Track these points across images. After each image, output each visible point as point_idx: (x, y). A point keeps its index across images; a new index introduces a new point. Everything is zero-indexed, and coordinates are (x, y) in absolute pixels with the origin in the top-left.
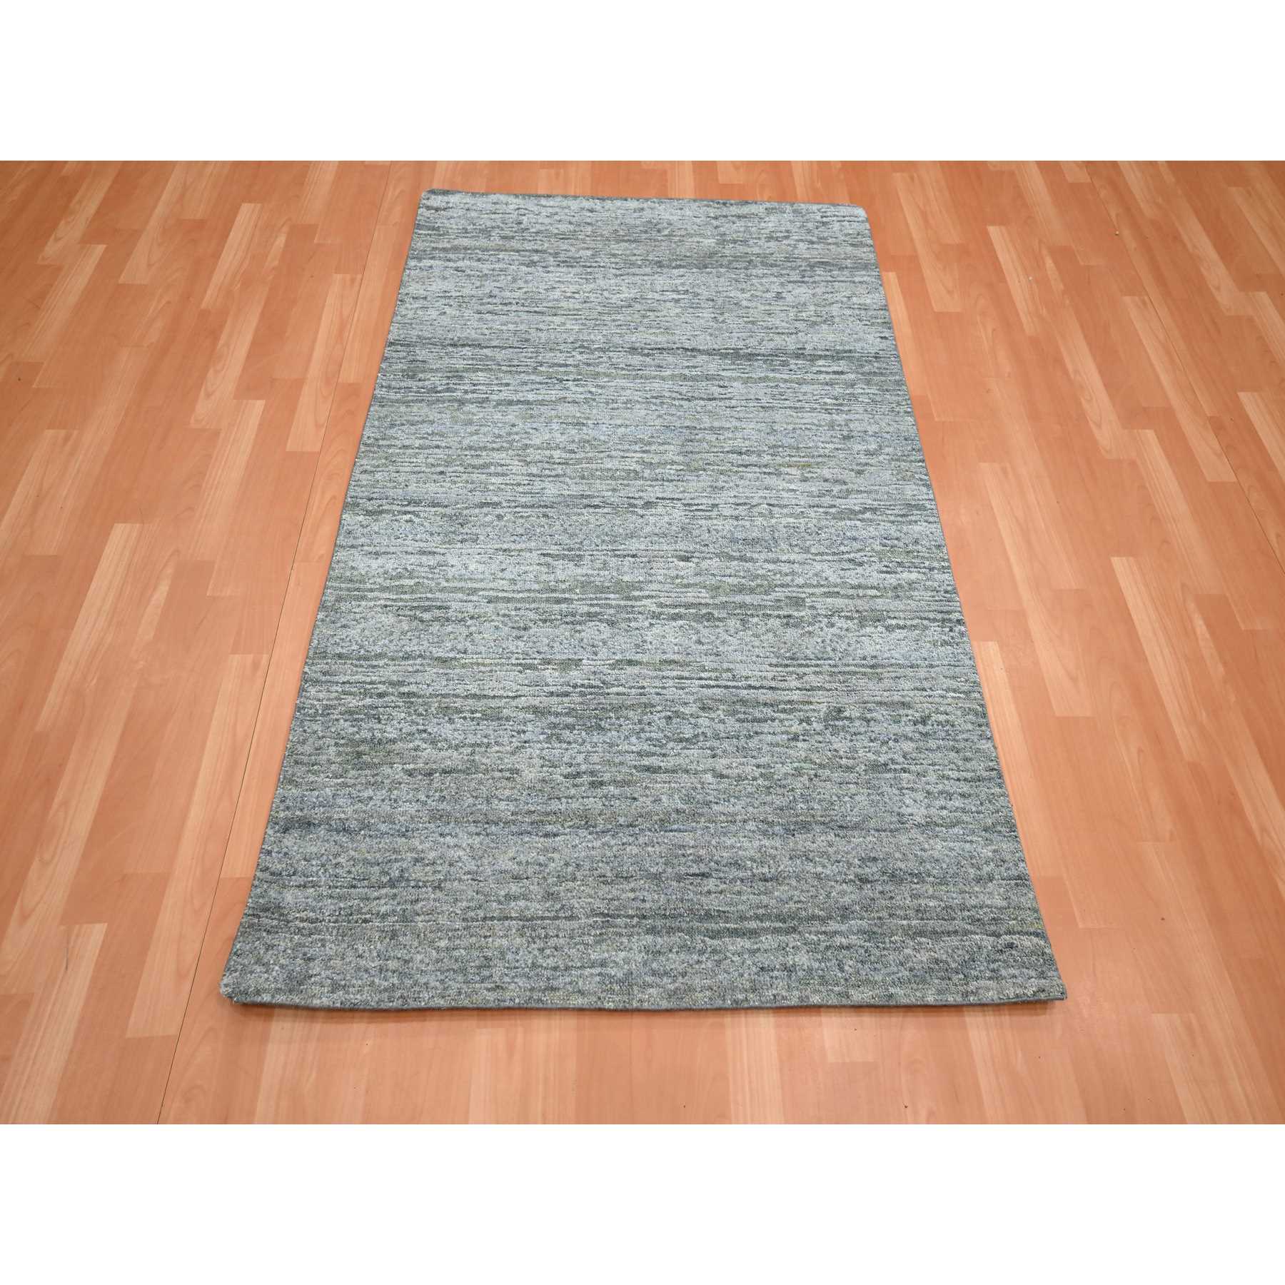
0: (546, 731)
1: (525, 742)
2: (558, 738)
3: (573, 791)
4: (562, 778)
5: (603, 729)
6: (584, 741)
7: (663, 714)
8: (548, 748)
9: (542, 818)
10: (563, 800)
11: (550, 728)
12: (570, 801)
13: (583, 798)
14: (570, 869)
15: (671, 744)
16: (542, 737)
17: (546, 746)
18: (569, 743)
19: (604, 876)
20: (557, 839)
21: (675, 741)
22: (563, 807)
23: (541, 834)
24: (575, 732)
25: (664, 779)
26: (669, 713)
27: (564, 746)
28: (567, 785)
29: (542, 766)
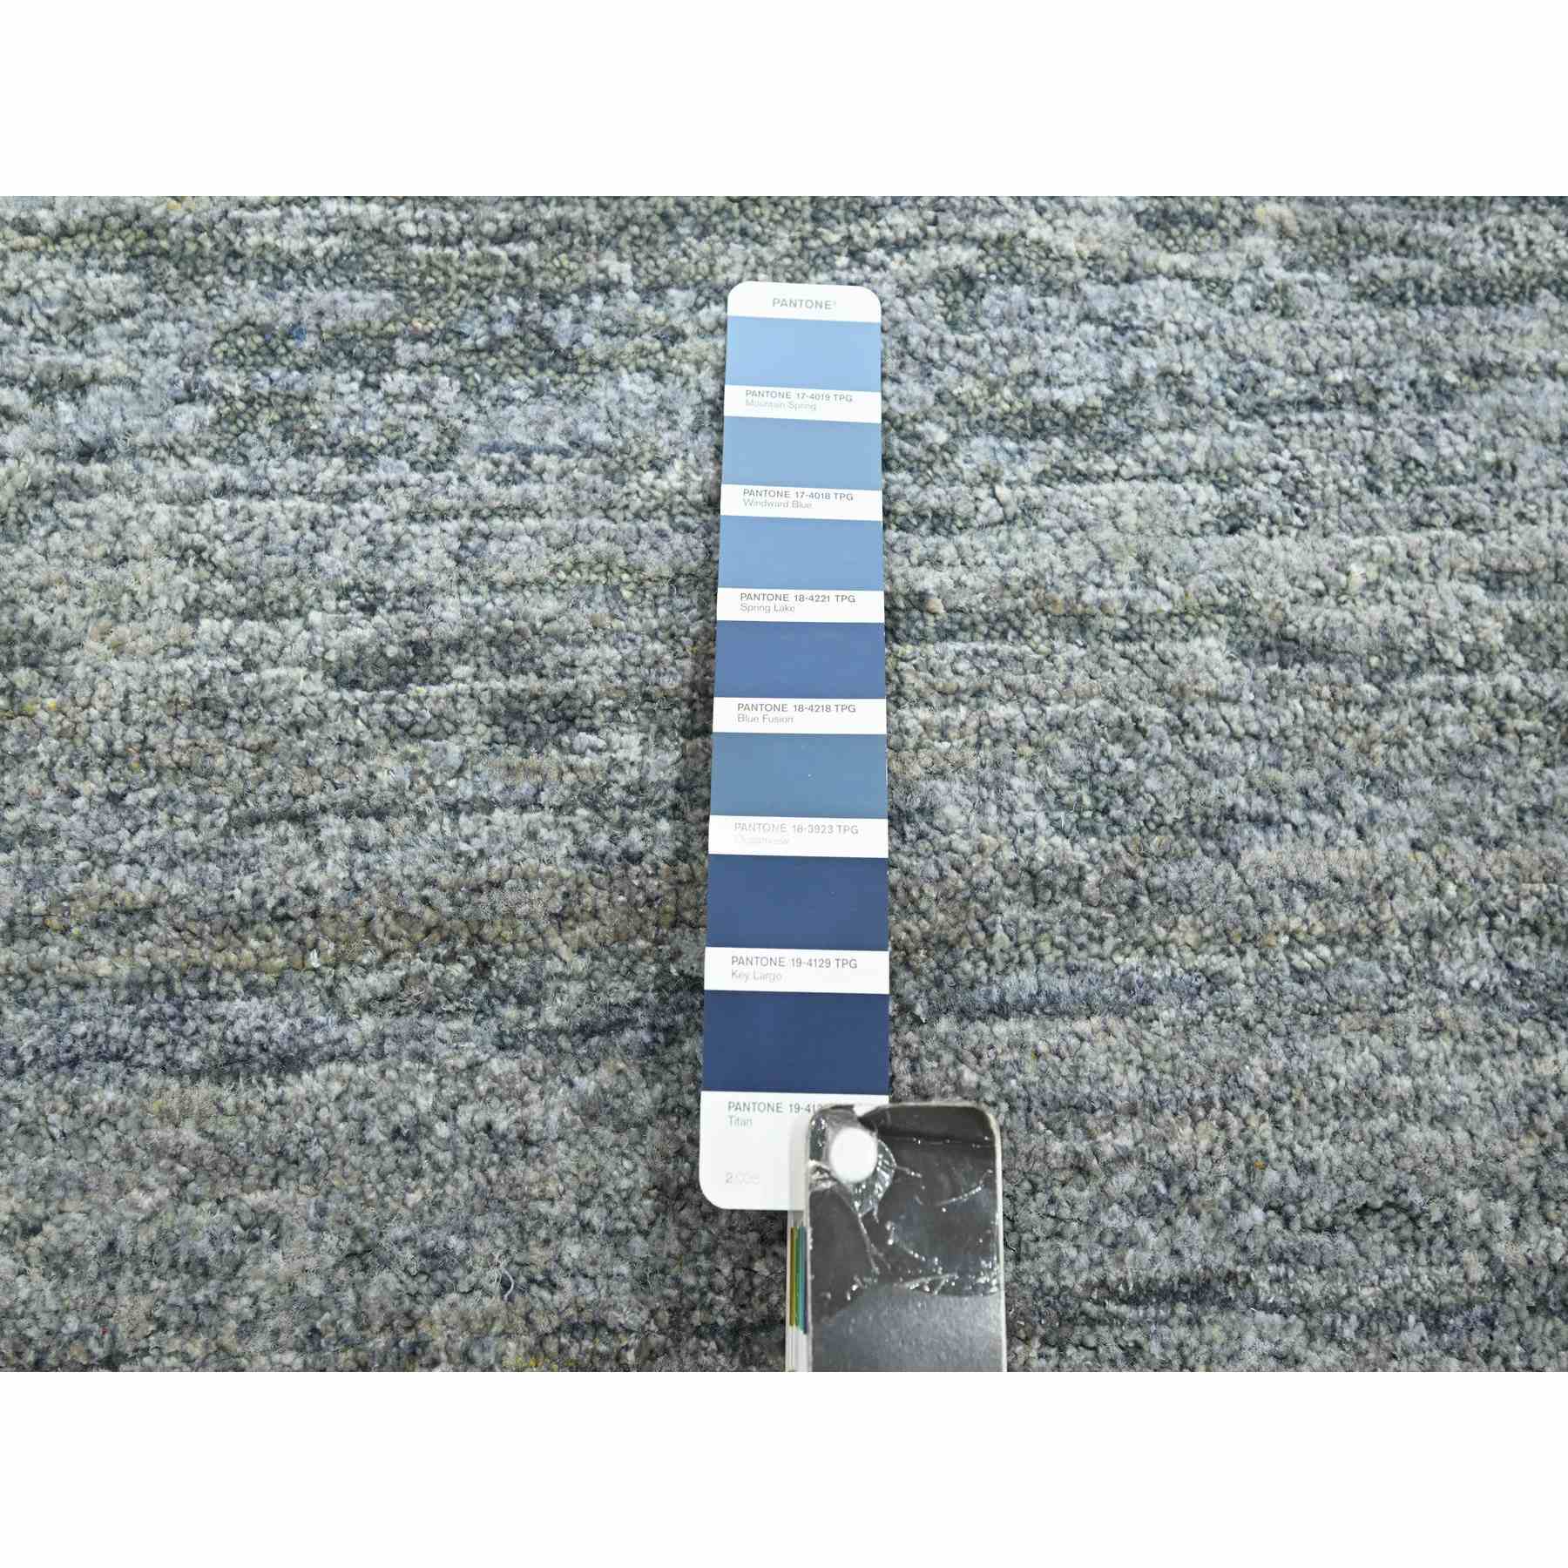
0: (212, 375)
1: (86, 454)
2: (287, 425)
3: (390, 770)
4: (316, 684)
5: (565, 360)
6: (452, 442)
7: (926, 261)
8: (224, 490)
9: (199, 953)
10: (334, 828)
11: (237, 360)
12: (373, 831)
13: (453, 809)
14: (383, 1284)
15: (980, 450)
16: (186, 419)
17: (214, 474)
18: (360, 453)
19: (598, 1325)
20: (298, 1087)
21: (998, 426)
22: (328, 876)
23: (193, 1058)
24: (396, 381)
25: (948, 679)
26: (963, 255)
27: (330, 472)
28: (355, 728)
29: (192, 613)
